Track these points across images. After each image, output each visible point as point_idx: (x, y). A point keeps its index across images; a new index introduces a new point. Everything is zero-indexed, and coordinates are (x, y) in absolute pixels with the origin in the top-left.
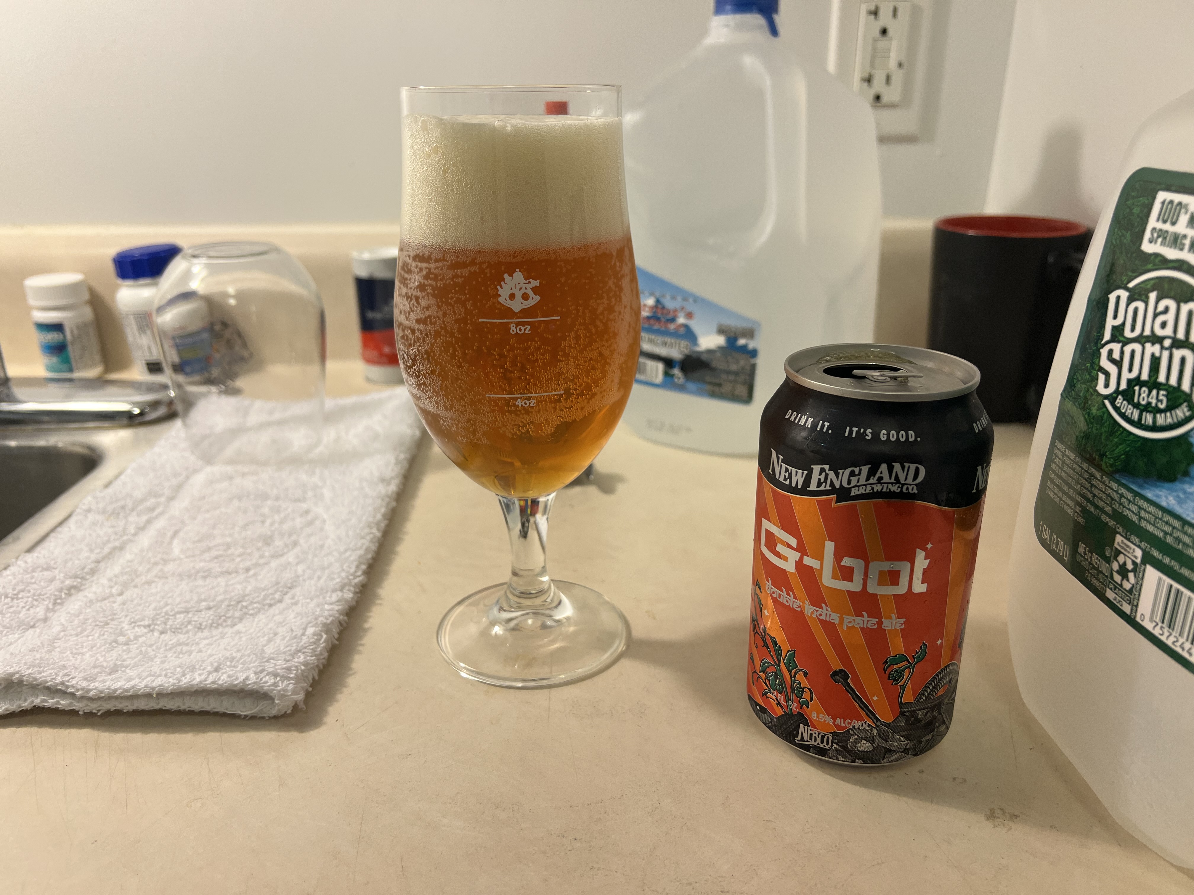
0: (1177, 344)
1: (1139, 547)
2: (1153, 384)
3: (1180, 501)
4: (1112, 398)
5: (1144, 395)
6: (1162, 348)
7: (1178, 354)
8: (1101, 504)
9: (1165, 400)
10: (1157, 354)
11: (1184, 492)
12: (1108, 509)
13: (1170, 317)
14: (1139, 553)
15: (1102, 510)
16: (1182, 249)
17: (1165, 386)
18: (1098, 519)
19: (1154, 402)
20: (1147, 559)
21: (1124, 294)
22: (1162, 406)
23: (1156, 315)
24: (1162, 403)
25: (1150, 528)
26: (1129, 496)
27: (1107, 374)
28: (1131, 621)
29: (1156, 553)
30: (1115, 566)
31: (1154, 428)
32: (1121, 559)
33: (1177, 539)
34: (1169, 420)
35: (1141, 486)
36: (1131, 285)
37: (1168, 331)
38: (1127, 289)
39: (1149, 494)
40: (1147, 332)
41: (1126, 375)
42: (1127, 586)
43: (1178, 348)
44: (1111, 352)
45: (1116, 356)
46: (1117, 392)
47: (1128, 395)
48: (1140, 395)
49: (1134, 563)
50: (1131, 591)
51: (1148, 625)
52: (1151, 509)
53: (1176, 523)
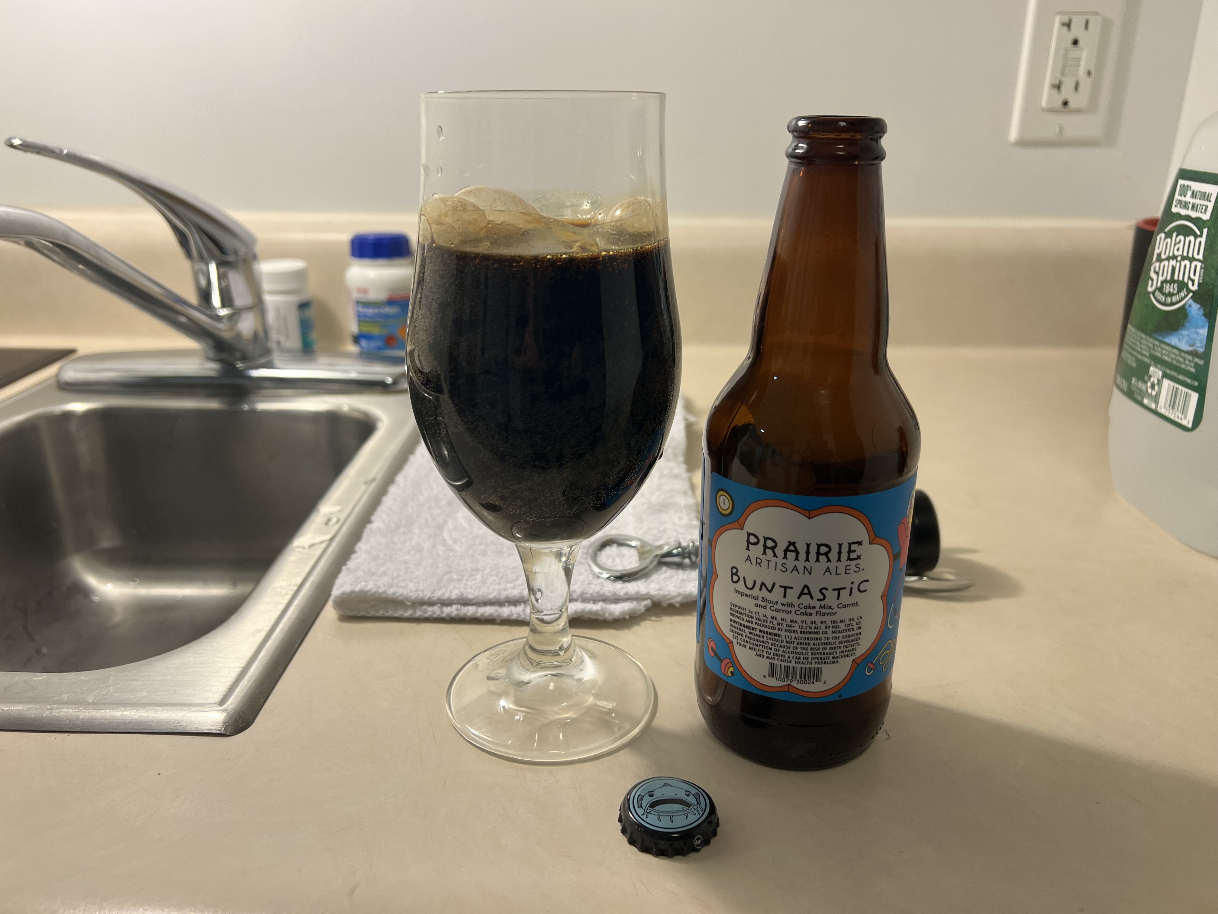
0: (1184, 258)
1: (1161, 370)
2: (1172, 281)
3: (1179, 340)
4: (1153, 293)
5: (1168, 287)
6: (1177, 261)
7: (1183, 263)
8: (1144, 352)
9: (1176, 288)
10: (1174, 265)
11: (1182, 335)
12: (1148, 354)
13: (1181, 245)
14: (1160, 373)
15: (1145, 356)
16: (1188, 209)
17: (1178, 281)
18: (1143, 362)
19: (1171, 290)
20: (1165, 375)
21: (1163, 235)
22: (1175, 292)
23: (1175, 244)
24: (1175, 290)
25: (1166, 358)
26: (1157, 343)
27: (1152, 280)
28: (1155, 412)
29: (1168, 371)
30: (1149, 384)
31: (1172, 304)
32: (1152, 379)
33: (1178, 361)
34: (1178, 298)
35: (1164, 337)
36: (1166, 230)
37: (1180, 252)
38: (1165, 233)
39: (1167, 340)
40: (1171, 254)
41: (1161, 279)
42: (1154, 393)
43: (1183, 260)
44: (1155, 268)
45: (1157, 269)
46: (1157, 289)
47: (1160, 289)
48: (1166, 287)
49: (1158, 380)
50: (1156, 396)
51: (1163, 411)
52: (1167, 348)
53: (1177, 352)
